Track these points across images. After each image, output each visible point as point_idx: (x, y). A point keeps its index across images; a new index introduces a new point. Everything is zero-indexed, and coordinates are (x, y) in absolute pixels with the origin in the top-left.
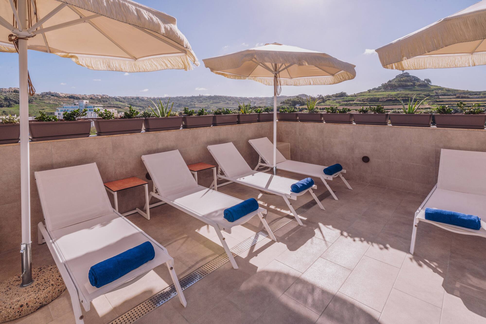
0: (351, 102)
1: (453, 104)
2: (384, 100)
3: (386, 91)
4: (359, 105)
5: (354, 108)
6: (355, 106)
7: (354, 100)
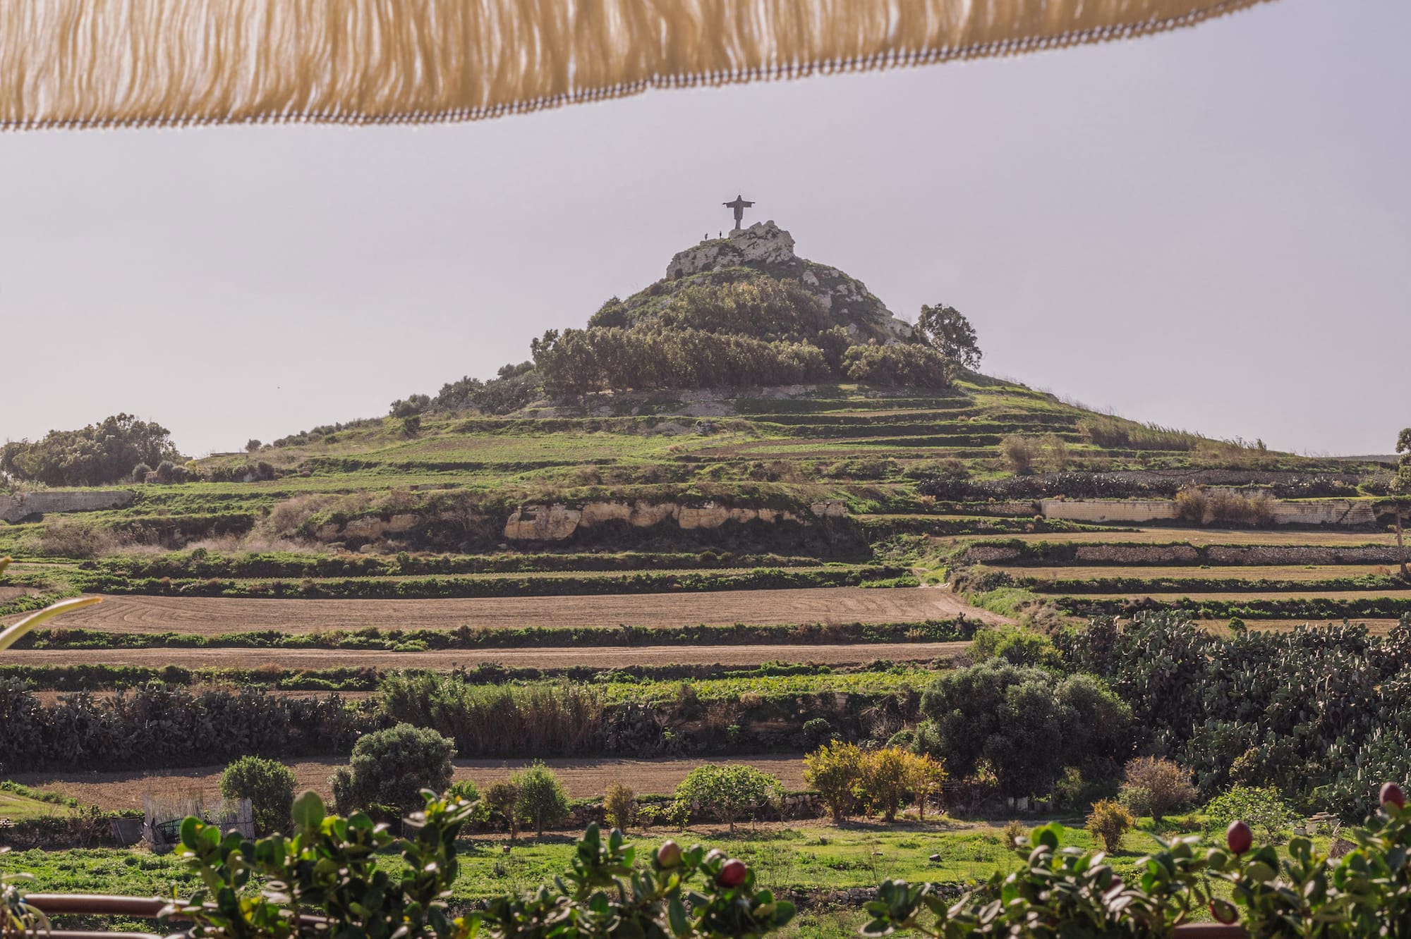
0: (215, 549)
1: (1156, 586)
2: (558, 523)
3: (579, 425)
4: (299, 582)
5: (240, 619)
6: (254, 594)
7: (239, 526)
